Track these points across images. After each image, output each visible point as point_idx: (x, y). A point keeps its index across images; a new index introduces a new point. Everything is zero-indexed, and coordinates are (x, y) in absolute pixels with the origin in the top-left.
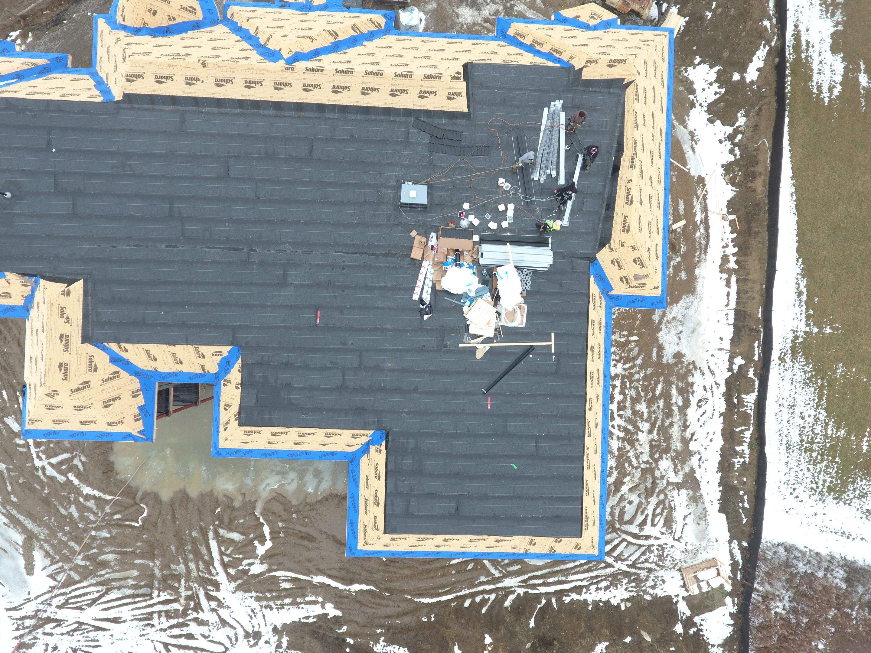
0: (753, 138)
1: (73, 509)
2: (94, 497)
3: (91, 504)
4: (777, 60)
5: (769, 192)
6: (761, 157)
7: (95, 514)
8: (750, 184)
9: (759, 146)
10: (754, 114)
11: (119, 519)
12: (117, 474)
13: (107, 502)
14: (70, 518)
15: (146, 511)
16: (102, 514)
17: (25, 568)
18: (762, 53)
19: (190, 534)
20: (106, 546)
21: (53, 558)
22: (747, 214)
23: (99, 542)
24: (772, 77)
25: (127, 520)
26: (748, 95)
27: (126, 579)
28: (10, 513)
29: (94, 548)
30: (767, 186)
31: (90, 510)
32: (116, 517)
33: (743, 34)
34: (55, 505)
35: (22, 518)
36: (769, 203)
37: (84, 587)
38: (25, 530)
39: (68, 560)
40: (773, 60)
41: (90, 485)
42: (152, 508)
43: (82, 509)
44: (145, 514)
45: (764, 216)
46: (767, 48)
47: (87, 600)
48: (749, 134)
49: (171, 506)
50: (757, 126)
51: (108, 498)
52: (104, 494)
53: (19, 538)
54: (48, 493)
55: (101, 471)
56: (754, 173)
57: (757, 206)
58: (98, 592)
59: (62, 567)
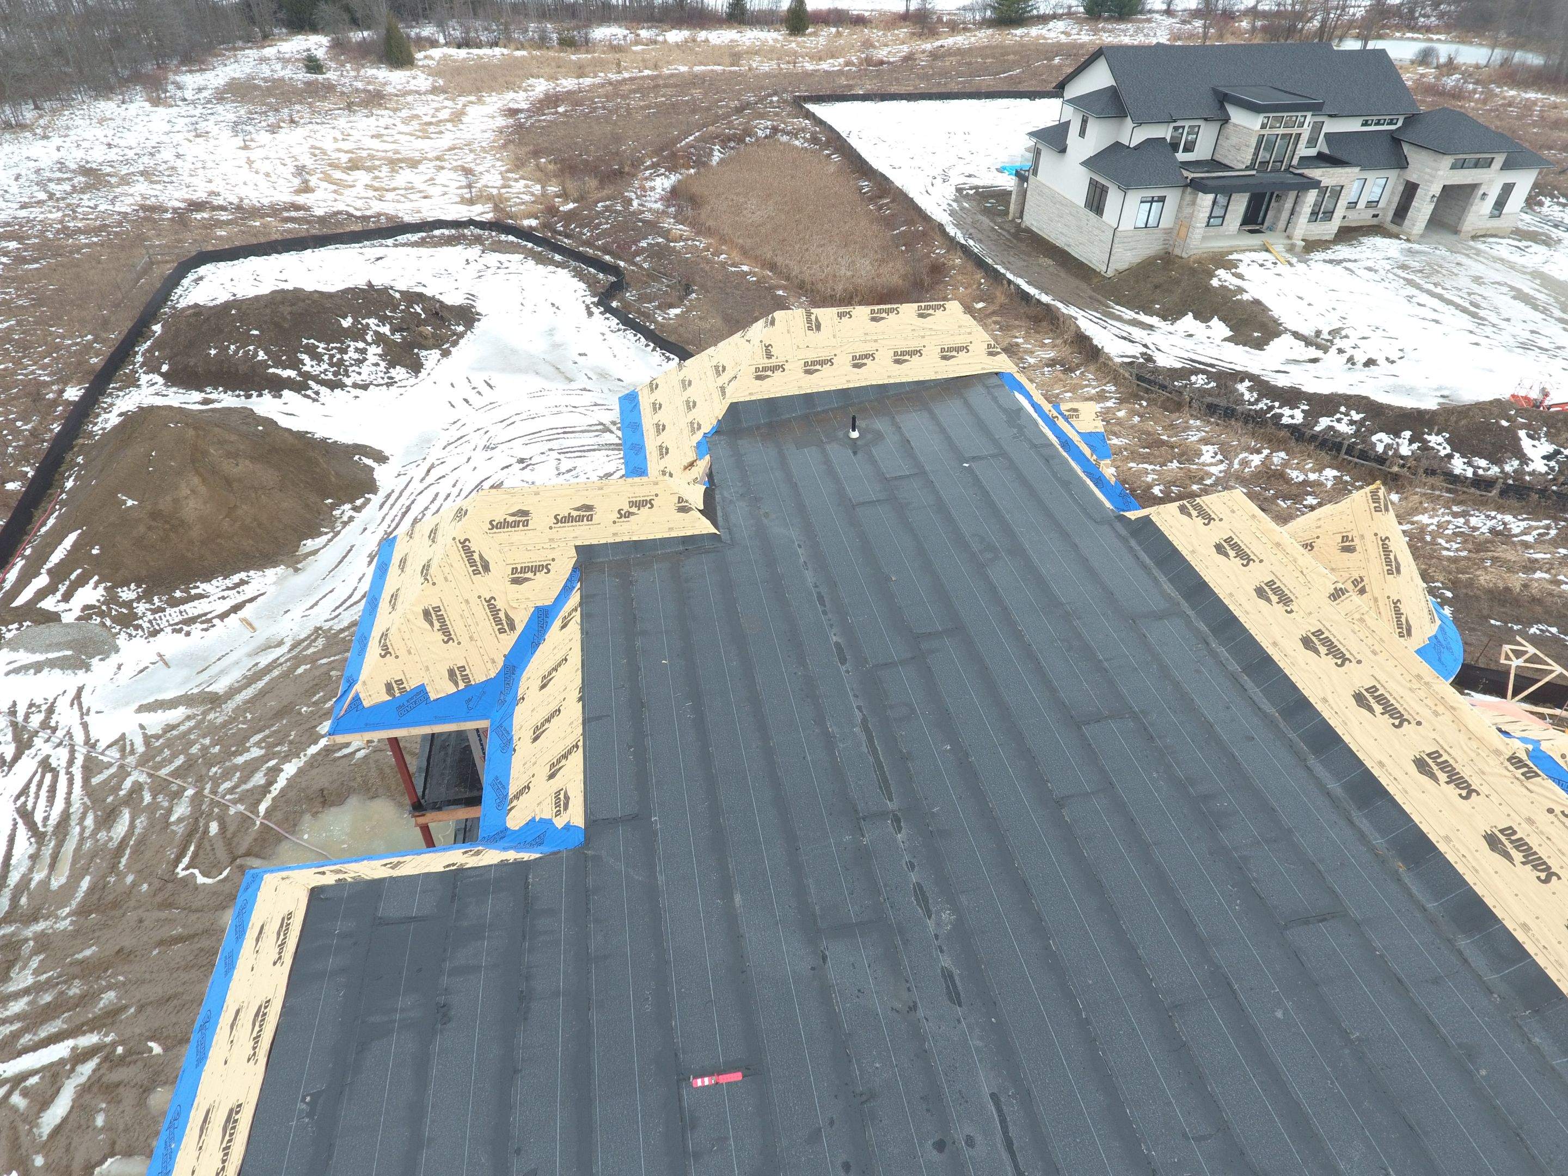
1: (256, 752)
2: (270, 783)
3: (259, 779)
7: (231, 791)
11: (206, 831)
12: (315, 815)
13: (254, 807)
14: (236, 751)
15: (209, 881)
16: (229, 801)
17: (156, 701)
19: (110, 987)
20: (149, 818)
21: (157, 737)
23: (166, 804)
25: (198, 847)
27: (52, 866)
28: (275, 668)
29: (154, 798)
31: (244, 780)
32: (214, 828)
34: (273, 725)
35: (260, 684)
37: (69, 793)
38: (232, 692)
39: (143, 761)
41: (301, 772)
42: (212, 892)
43: (251, 768)
44: (201, 880)
47: (35, 803)
49: (206, 931)
51: (262, 808)
52: (273, 799)
53: (220, 687)
54: (300, 713)
55: (327, 785)
58: (46, 819)
59: (132, 752)
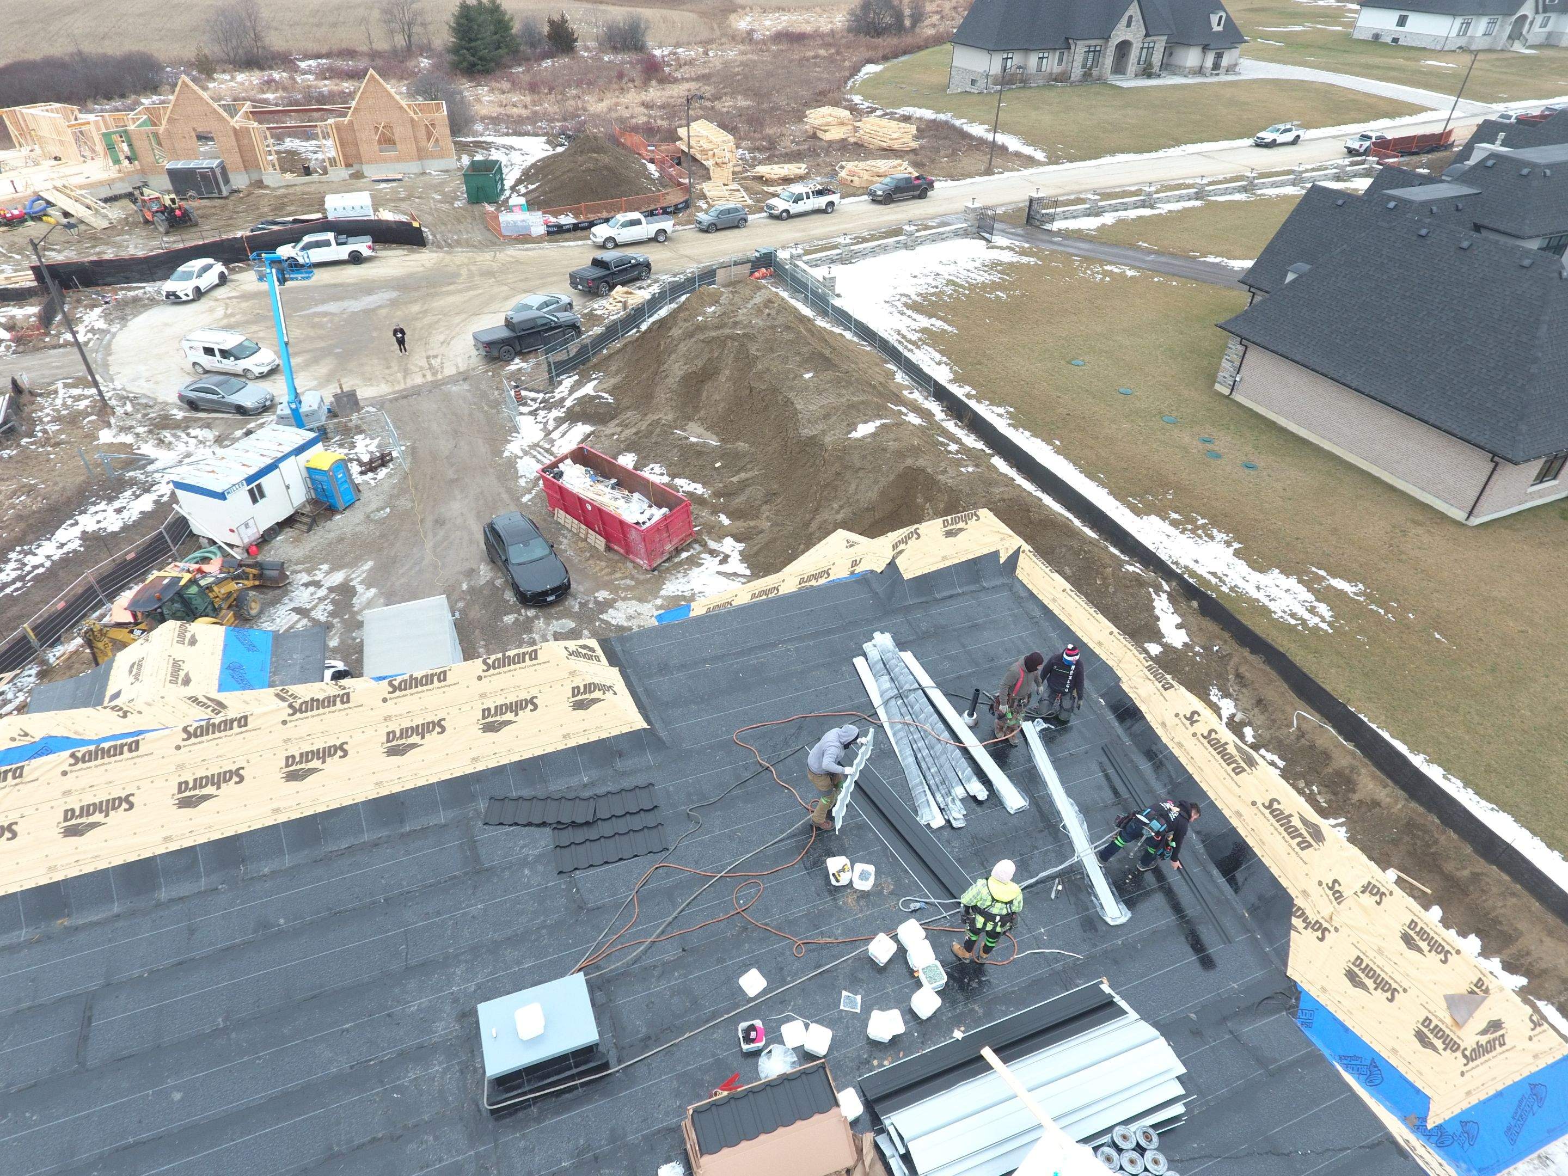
0: (1274, 721)
4: (1195, 604)
5: (1404, 788)
6: (1320, 742)
8: (1355, 797)
9: (1299, 728)
10: (1236, 688)
18: (1162, 604)
22: (1411, 854)
24: (1211, 626)
26: (1199, 663)
30: (1389, 782)
33: (1111, 589)
36: (1429, 809)
40: (1190, 607)
45: (1449, 839)
46: (1164, 596)
48: (1260, 719)
50: (1259, 702)
56: (1339, 773)
57: (1410, 826)
